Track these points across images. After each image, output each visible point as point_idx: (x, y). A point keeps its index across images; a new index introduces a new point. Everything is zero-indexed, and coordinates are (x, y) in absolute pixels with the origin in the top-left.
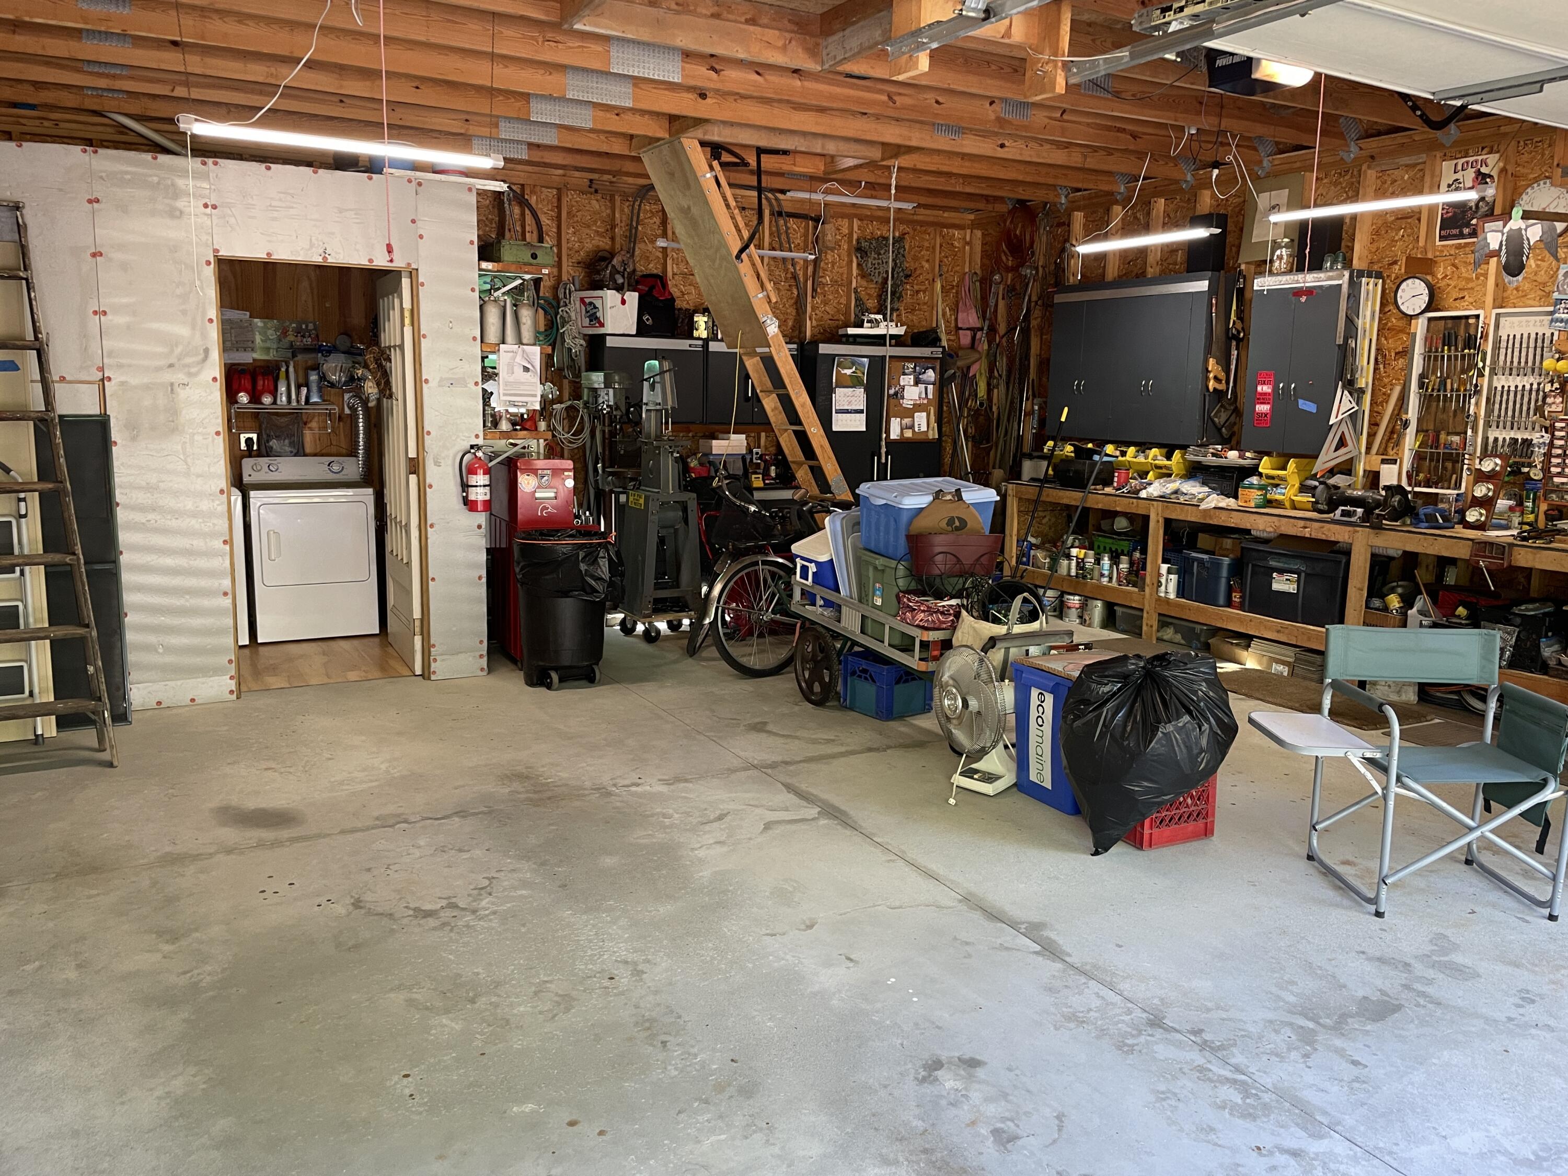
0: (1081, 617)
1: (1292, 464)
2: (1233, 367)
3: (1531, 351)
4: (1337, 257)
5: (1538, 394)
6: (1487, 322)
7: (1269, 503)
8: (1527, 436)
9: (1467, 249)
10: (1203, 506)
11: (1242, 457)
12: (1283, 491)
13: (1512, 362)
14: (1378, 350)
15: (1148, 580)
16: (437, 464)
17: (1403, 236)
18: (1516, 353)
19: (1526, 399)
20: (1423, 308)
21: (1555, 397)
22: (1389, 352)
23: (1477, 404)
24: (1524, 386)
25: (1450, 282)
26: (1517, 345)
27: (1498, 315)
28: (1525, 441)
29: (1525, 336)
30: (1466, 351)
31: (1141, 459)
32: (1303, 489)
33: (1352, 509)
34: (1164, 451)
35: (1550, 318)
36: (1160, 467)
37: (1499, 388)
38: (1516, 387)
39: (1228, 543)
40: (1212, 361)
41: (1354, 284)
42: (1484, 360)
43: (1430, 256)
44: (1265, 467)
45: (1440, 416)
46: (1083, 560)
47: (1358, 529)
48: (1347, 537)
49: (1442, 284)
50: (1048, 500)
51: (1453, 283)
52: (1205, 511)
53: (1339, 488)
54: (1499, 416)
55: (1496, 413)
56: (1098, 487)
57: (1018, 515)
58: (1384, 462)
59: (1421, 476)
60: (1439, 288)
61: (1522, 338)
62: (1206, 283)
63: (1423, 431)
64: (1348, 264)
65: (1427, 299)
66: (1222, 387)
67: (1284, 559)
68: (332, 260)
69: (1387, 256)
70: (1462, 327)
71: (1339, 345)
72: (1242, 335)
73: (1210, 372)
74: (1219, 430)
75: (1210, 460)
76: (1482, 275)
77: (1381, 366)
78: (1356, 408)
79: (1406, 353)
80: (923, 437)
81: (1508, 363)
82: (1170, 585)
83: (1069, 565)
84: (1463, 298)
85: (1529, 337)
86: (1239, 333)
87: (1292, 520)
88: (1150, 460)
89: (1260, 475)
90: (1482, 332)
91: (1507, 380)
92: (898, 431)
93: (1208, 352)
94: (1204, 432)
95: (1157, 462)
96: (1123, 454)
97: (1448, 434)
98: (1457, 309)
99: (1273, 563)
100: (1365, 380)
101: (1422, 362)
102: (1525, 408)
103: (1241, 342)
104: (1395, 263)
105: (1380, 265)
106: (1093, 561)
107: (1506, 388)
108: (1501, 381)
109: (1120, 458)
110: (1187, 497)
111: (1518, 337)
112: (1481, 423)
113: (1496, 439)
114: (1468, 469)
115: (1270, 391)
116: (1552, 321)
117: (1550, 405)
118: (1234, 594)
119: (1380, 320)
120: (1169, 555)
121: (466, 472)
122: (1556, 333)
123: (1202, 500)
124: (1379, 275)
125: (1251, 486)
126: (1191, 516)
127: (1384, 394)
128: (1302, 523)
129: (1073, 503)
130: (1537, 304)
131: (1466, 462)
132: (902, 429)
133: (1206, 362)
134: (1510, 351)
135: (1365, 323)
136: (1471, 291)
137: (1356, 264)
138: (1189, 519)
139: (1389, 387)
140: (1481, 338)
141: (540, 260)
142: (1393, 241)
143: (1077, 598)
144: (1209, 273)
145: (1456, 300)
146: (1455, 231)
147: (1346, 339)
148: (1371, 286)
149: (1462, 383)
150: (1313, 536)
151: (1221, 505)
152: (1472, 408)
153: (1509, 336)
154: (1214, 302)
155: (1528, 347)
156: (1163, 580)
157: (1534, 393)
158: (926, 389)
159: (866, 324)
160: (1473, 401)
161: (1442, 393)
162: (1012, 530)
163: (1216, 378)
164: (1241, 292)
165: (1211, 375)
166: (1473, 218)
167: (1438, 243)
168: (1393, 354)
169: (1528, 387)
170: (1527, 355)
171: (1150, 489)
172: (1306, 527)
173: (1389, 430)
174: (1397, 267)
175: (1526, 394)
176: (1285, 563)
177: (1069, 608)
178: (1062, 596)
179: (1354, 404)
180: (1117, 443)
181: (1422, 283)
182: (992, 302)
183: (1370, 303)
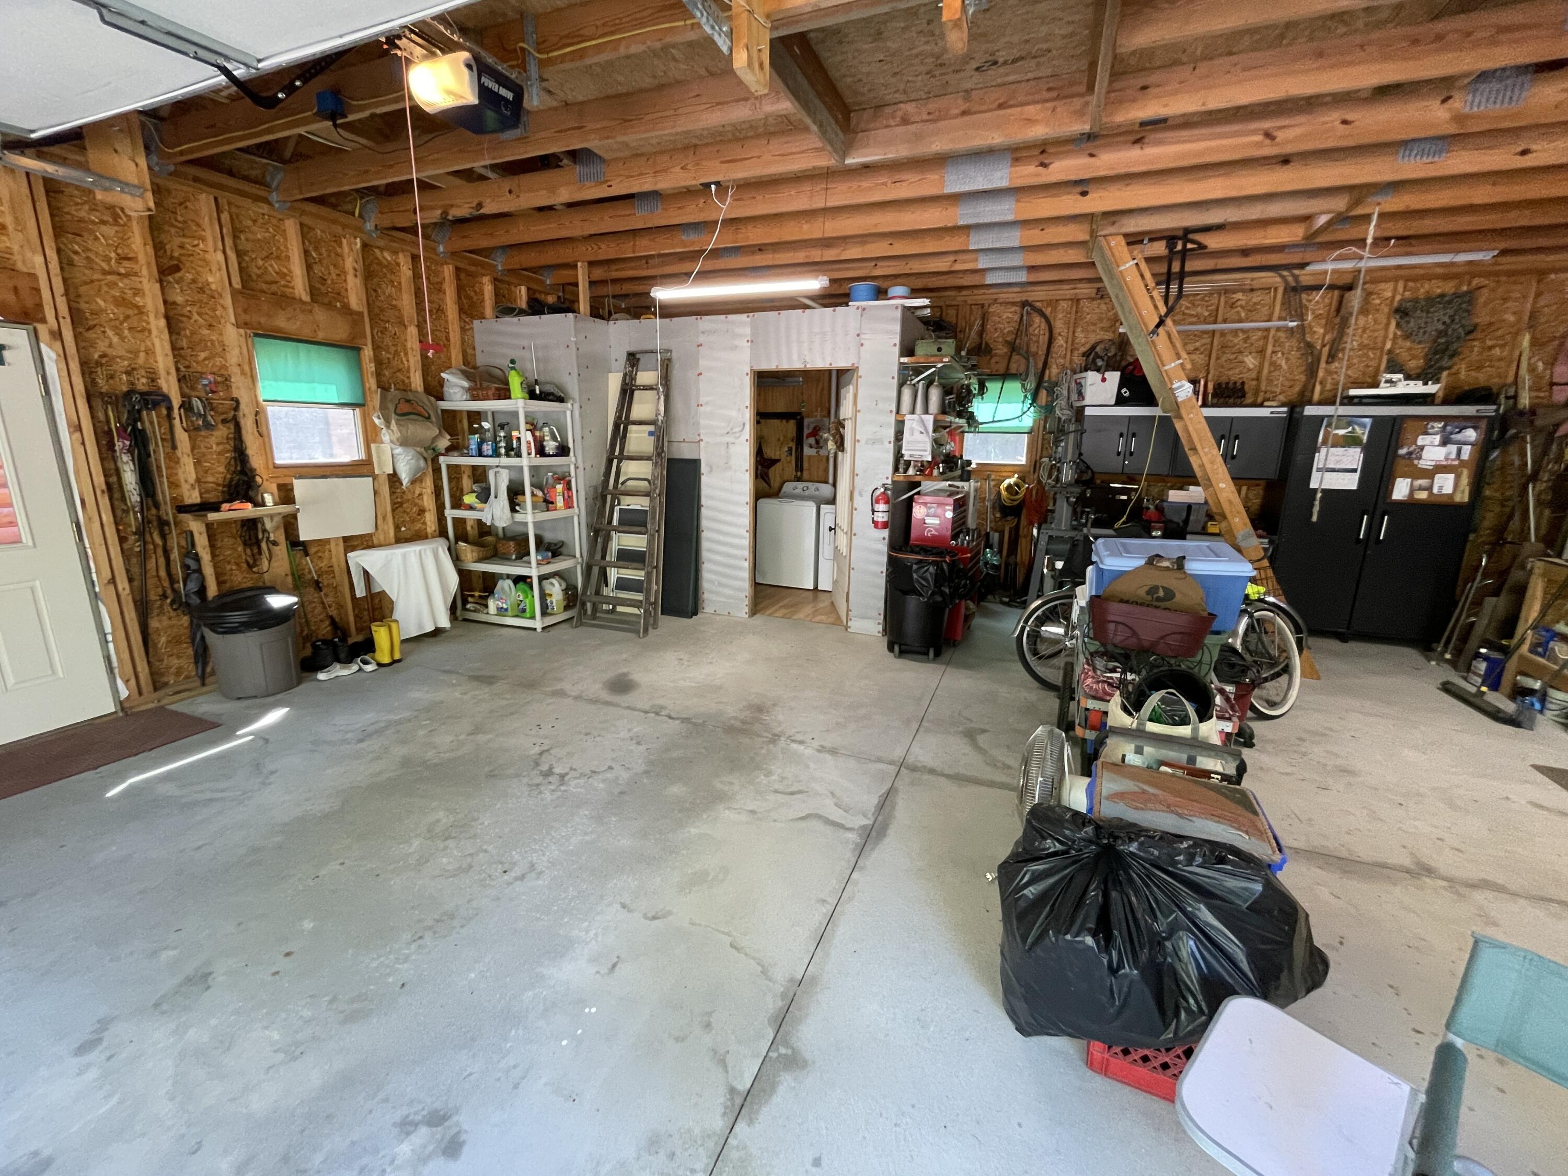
16: (861, 495)
68: (809, 366)
80: (1444, 499)
92: (1406, 492)
121: (875, 501)
132: (1412, 491)
141: (943, 352)
158: (1459, 450)
159: (1382, 385)
162: (1529, 613)
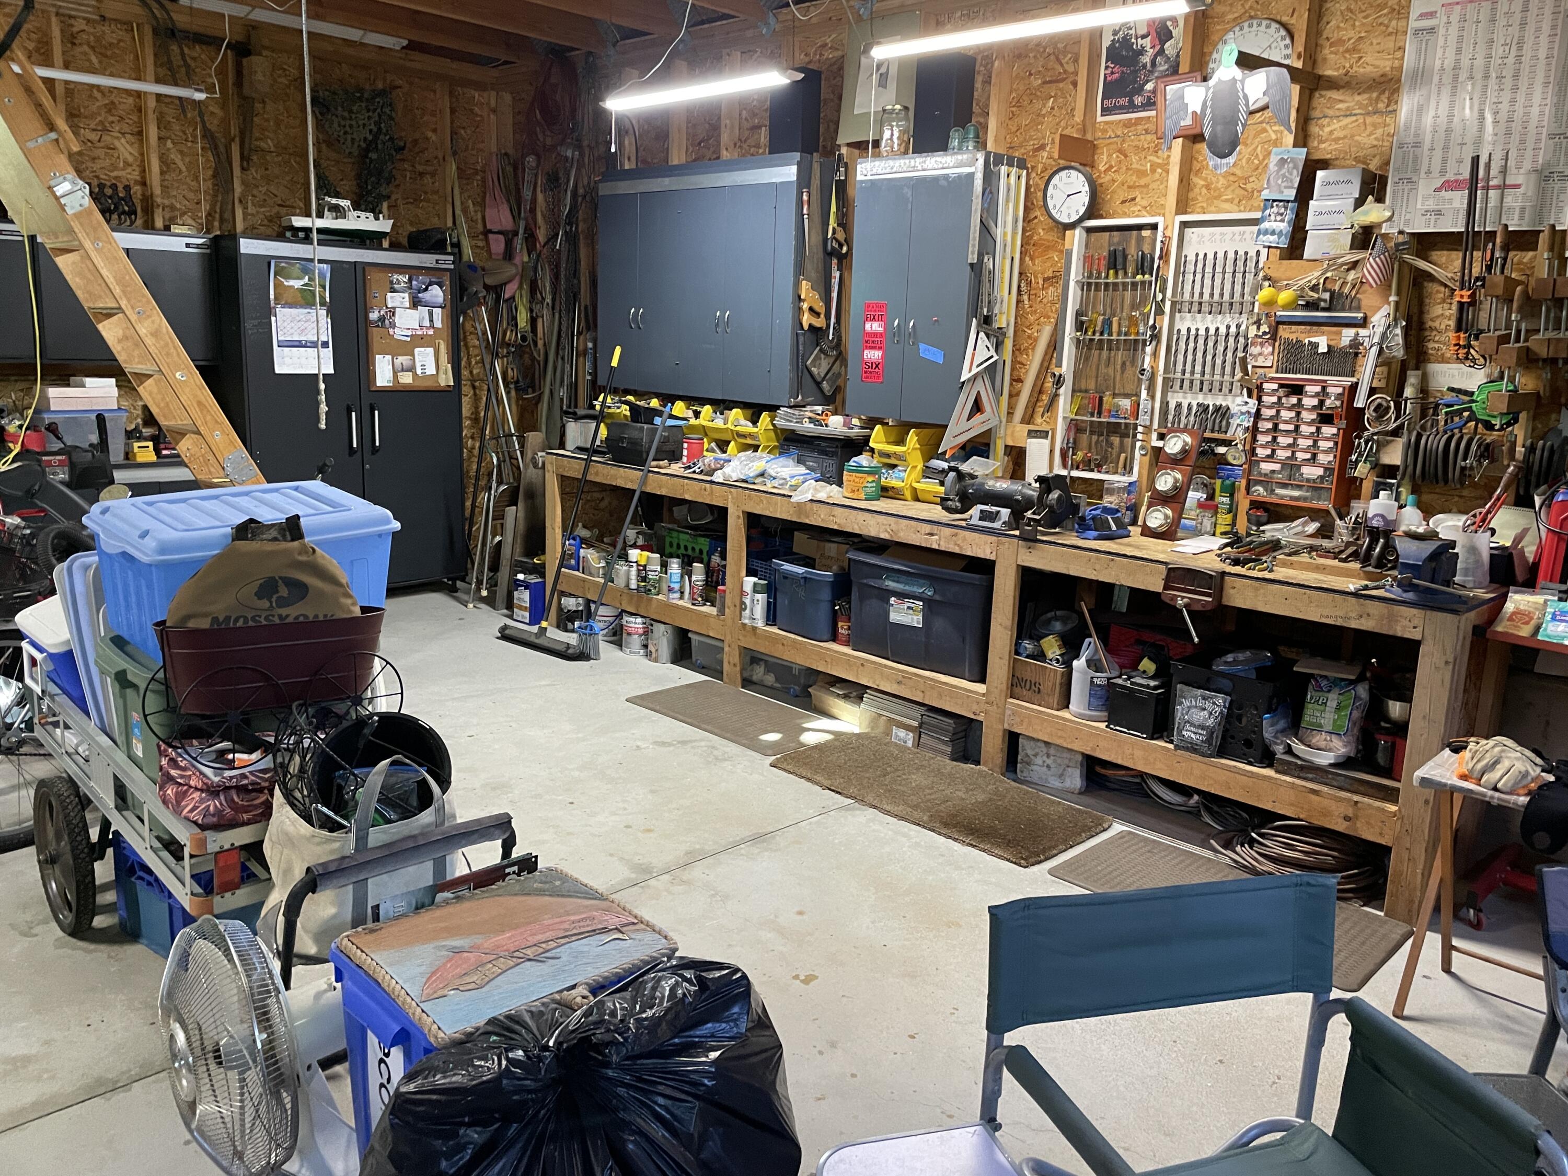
0: (646, 646)
1: (912, 438)
2: (835, 295)
3: (1228, 276)
4: (967, 133)
5: (1236, 341)
6: (1168, 233)
7: (886, 492)
8: (1220, 401)
9: (1140, 127)
10: (797, 498)
11: (848, 425)
12: (902, 474)
13: (1201, 294)
14: (1021, 274)
15: (728, 602)
17: (1053, 108)
18: (1208, 282)
19: (1221, 348)
20: (1081, 213)
21: (1262, 344)
22: (1036, 277)
23: (1155, 354)
24: (1217, 329)
25: (1115, 176)
26: (1209, 269)
27: (1185, 225)
28: (1218, 409)
29: (1220, 255)
30: (1139, 277)
31: (719, 423)
32: (928, 472)
33: (995, 509)
34: (749, 412)
35: (1255, 229)
36: (743, 436)
37: (1184, 332)
38: (1207, 330)
39: (832, 549)
40: (805, 286)
41: (990, 177)
42: (1163, 290)
43: (1089, 137)
44: (878, 439)
45: (1103, 370)
46: (645, 566)
47: (1004, 539)
48: (988, 551)
49: (1105, 179)
50: (598, 480)
51: (1120, 178)
52: (799, 504)
53: (976, 477)
54: (1184, 372)
55: (1179, 367)
56: (661, 463)
57: (562, 500)
58: (1032, 434)
59: (1080, 455)
60: (1101, 185)
61: (1215, 259)
62: (794, 169)
63: (1080, 391)
64: (981, 144)
65: (1086, 200)
66: (819, 323)
67: (903, 578)
69: (1031, 138)
70: (1133, 242)
71: (972, 265)
72: (845, 249)
73: (804, 301)
74: (818, 384)
75: (807, 427)
76: (1159, 165)
77: (1025, 297)
78: (996, 358)
79: (1058, 278)
80: (429, 384)
81: (1197, 295)
82: (757, 605)
83: (628, 572)
84: (1134, 199)
85: (1226, 258)
86: (841, 246)
87: (913, 523)
88: (730, 426)
89: (872, 450)
90: (1162, 249)
91: (1194, 319)
92: (390, 375)
93: (800, 269)
94: (798, 387)
95: (738, 428)
96: (697, 414)
97: (1115, 395)
98: (1125, 215)
99: (891, 585)
100: (1004, 318)
101: (1080, 292)
102: (1219, 361)
103: (844, 260)
104: (1042, 147)
105: (1023, 151)
106: (659, 568)
107: (1193, 332)
108: (1185, 323)
109: (693, 421)
110: (776, 483)
111: (1210, 257)
112: (1160, 381)
113: (1179, 405)
114: (1142, 448)
115: (881, 329)
116: (1259, 232)
117: (1255, 357)
118: (840, 624)
119: (1024, 230)
120: (758, 564)
122: (1264, 252)
123: (794, 488)
124: (1022, 165)
125: (859, 469)
126: (781, 512)
127: (1029, 337)
128: (927, 528)
129: (629, 486)
130: (1236, 208)
131: (1139, 436)
132: (395, 373)
133: (797, 285)
134: (1199, 277)
135: (1005, 234)
136: (1145, 190)
137: (990, 146)
138: (778, 516)
139: (1036, 328)
140: (1160, 258)
142: (1039, 115)
143: (639, 620)
144: (797, 156)
145: (1123, 202)
146: (1124, 101)
147: (981, 256)
148: (1013, 178)
149: (1133, 322)
150: (943, 548)
151: (822, 496)
152: (1147, 360)
153: (1197, 255)
154: (805, 198)
155: (1224, 272)
156: (748, 601)
157: (1231, 340)
158: (431, 314)
159: (327, 214)
160: (1148, 349)
161: (1106, 337)
162: (554, 520)
163: (811, 309)
164: (842, 187)
165: (805, 306)
166: (1147, 81)
167: (1100, 119)
168: (1041, 282)
169: (1223, 330)
170: (1222, 283)
171: (728, 470)
172: (932, 535)
173: (1037, 389)
174: (1045, 154)
175: (1221, 339)
176: (906, 584)
177: (629, 634)
178: (619, 616)
179: (992, 352)
180: (690, 400)
181: (1080, 175)
182: (527, 194)
183: (1011, 205)
